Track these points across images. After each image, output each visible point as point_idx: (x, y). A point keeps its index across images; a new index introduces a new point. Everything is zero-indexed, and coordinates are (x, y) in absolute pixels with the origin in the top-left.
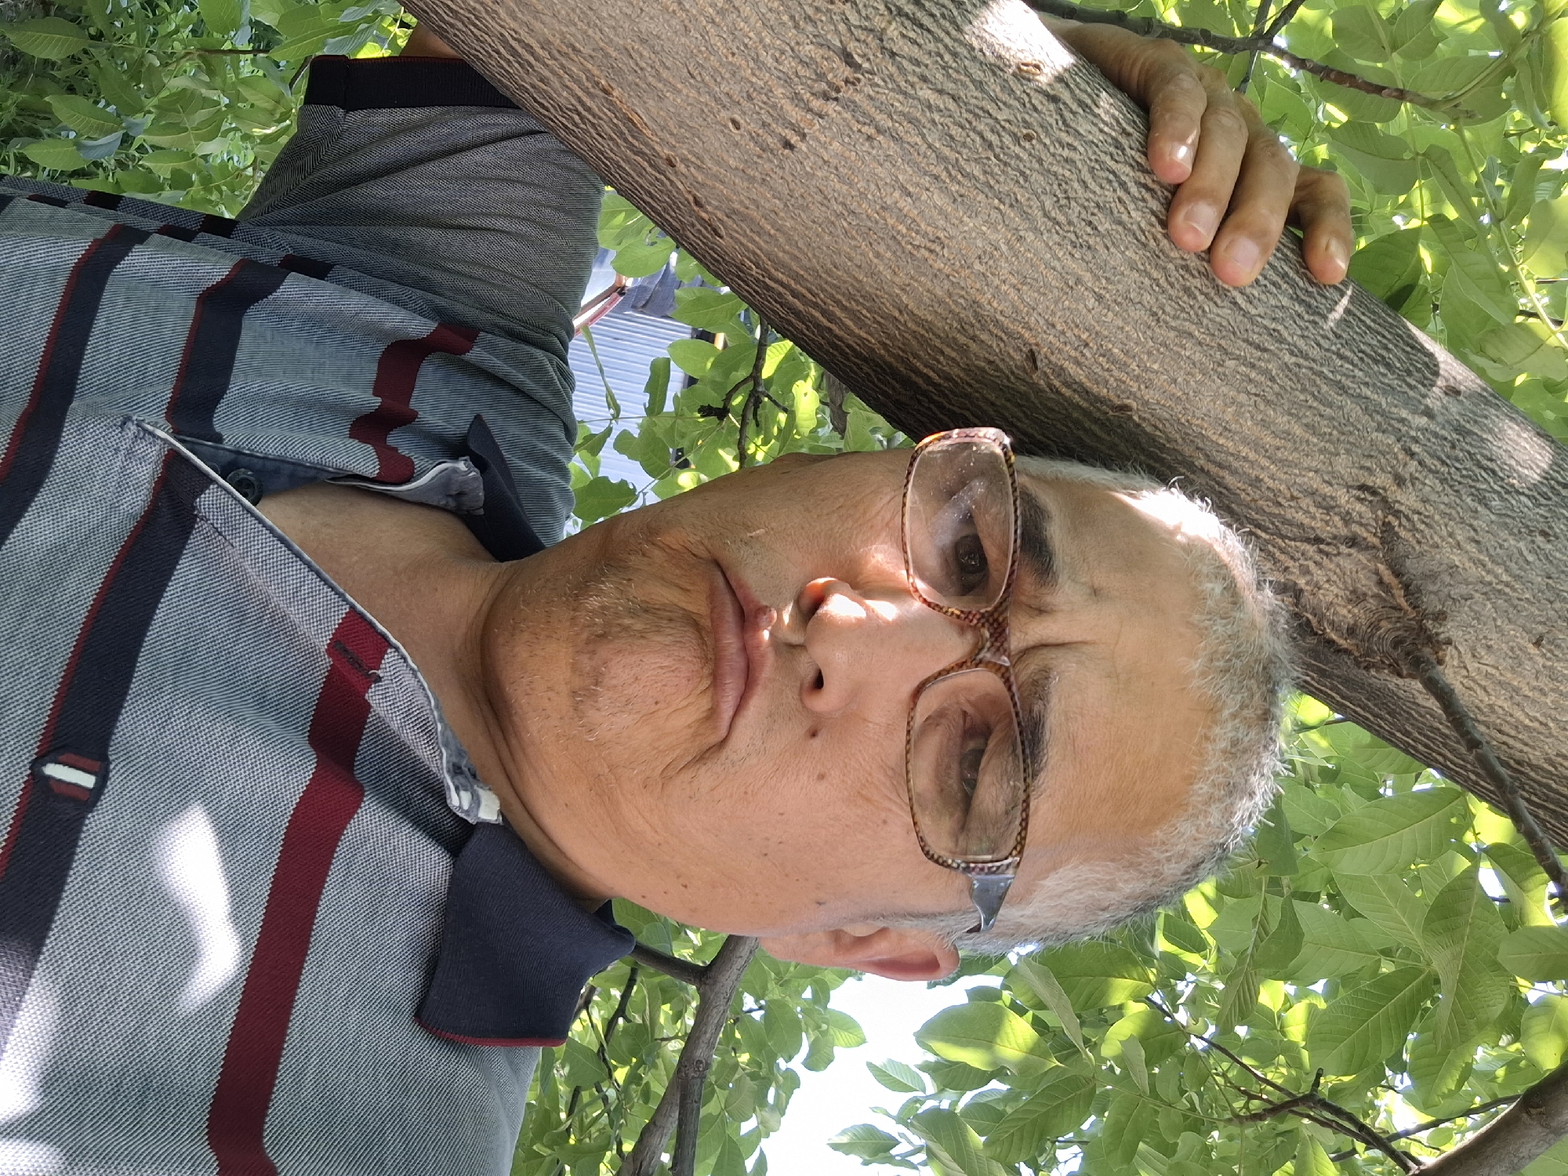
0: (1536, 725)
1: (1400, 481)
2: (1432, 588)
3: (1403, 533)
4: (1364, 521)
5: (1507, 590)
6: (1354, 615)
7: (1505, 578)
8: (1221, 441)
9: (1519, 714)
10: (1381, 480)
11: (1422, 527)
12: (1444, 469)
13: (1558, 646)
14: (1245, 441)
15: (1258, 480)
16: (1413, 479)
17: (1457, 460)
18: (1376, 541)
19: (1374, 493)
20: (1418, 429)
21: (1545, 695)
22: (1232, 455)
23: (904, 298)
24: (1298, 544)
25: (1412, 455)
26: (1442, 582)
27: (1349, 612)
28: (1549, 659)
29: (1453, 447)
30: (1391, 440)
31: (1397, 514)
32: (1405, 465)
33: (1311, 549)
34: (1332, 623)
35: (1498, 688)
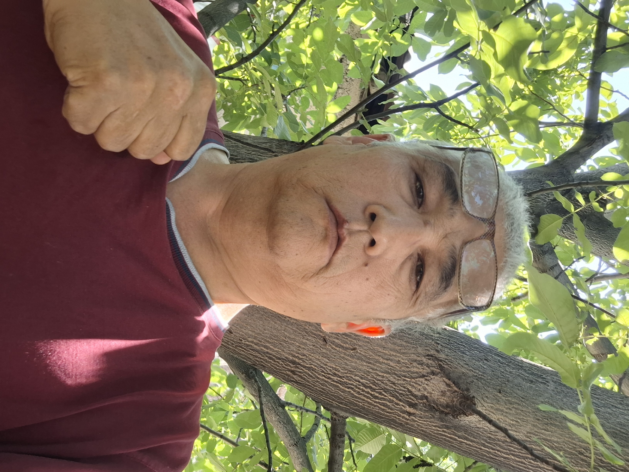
0: (514, 423)
1: (438, 351)
2: (462, 381)
3: (445, 366)
4: (433, 366)
5: (483, 377)
6: (445, 400)
7: (480, 373)
8: (384, 351)
9: (508, 420)
10: (432, 352)
11: (450, 363)
12: (449, 346)
13: (506, 392)
14: (391, 350)
15: (399, 361)
16: (441, 350)
17: (452, 343)
18: (438, 371)
19: (432, 356)
20: (437, 337)
21: (511, 410)
22: (389, 355)
23: (286, 334)
24: (419, 379)
25: (438, 344)
26: (463, 379)
27: (444, 399)
28: (506, 397)
29: (449, 340)
30: (431, 341)
31: (441, 361)
32: (437, 347)
33: (422, 380)
34: (440, 405)
35: (497, 412)
